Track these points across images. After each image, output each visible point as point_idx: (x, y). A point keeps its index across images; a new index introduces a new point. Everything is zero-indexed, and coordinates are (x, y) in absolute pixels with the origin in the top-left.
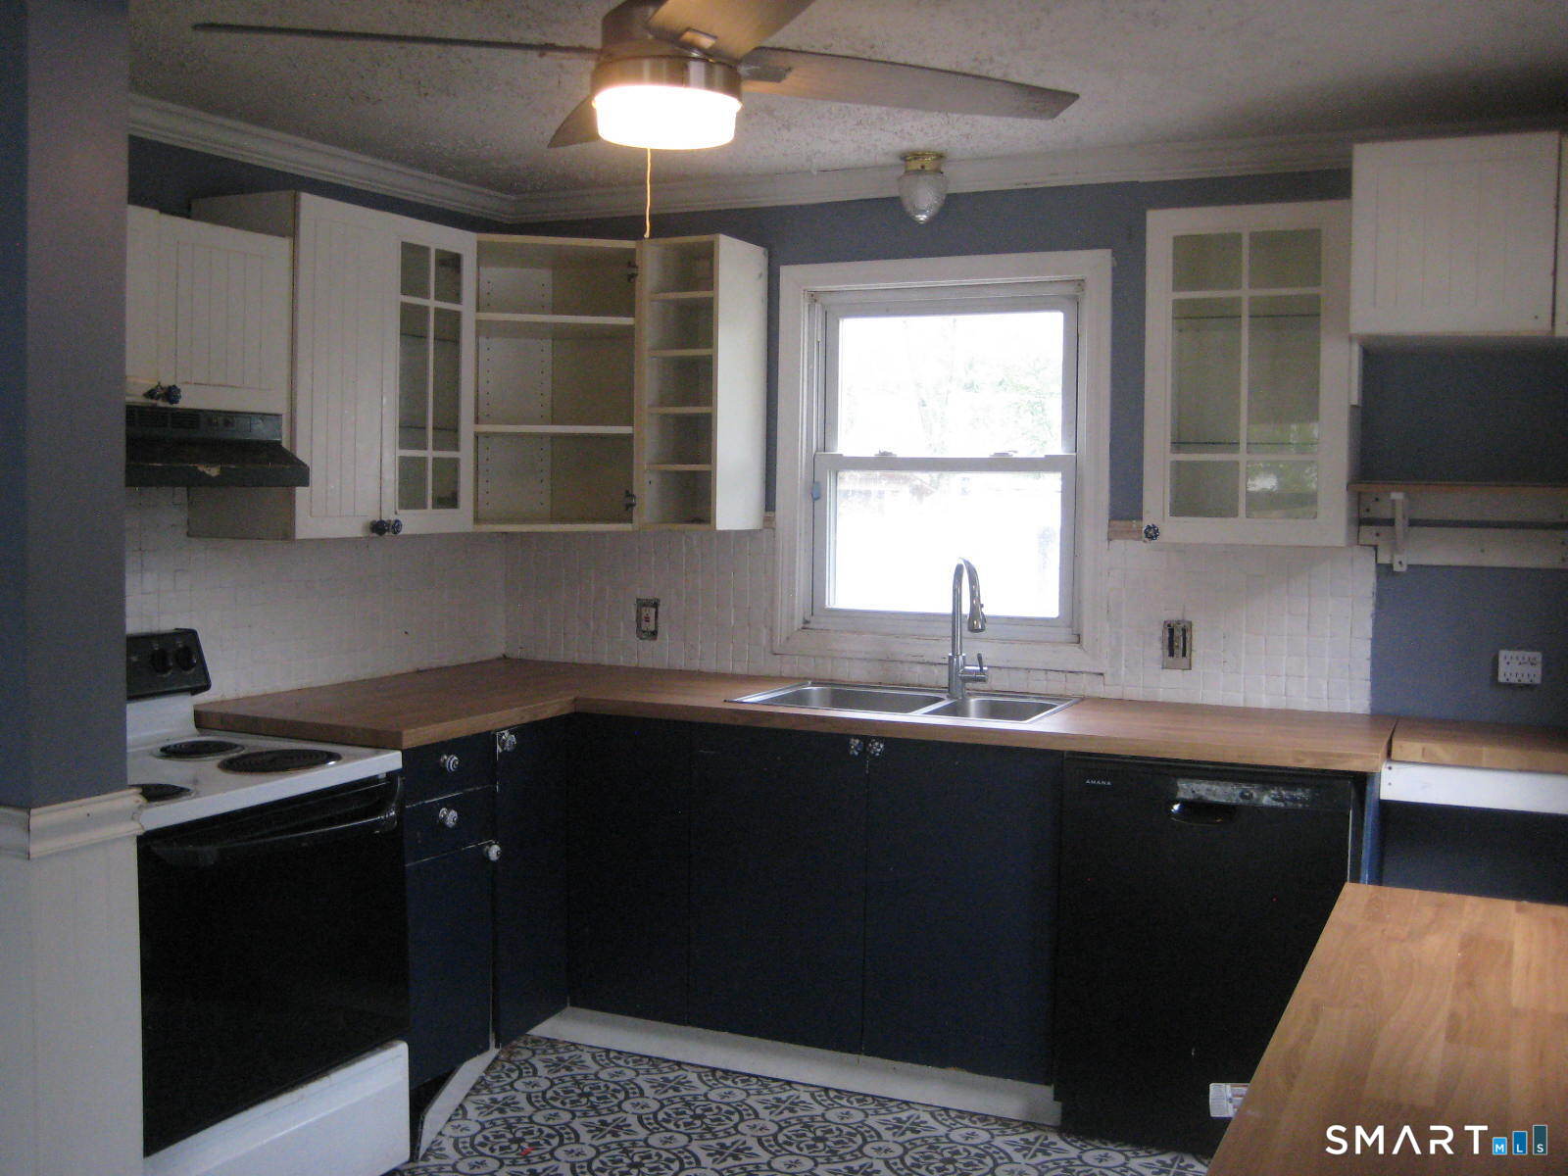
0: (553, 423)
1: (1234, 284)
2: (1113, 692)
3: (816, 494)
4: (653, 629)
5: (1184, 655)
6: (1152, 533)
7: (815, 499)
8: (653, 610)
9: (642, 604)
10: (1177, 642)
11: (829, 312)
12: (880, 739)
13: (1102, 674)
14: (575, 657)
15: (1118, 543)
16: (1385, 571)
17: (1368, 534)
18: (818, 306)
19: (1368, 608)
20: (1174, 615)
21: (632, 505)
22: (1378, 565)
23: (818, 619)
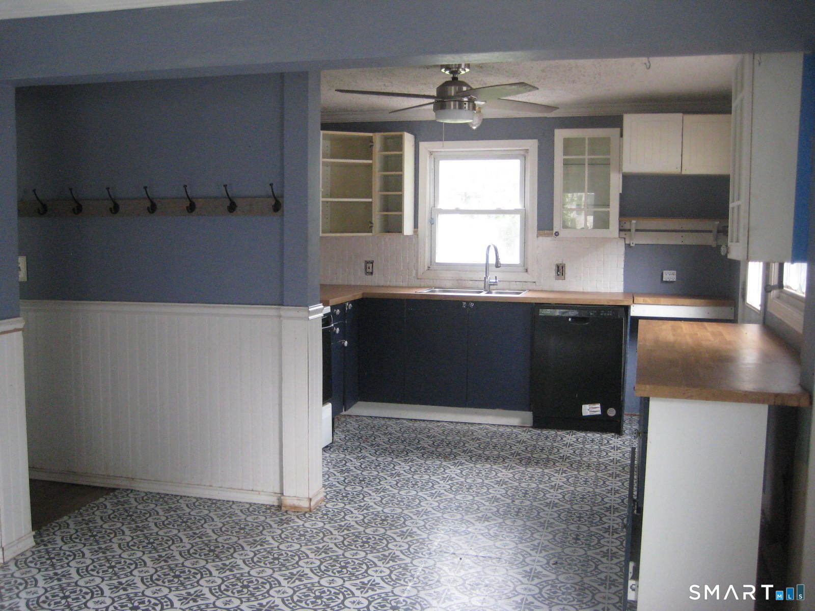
0: (331, 197)
1: (583, 154)
2: (540, 288)
3: (432, 222)
4: (371, 271)
5: (562, 275)
6: (557, 234)
7: (432, 224)
8: (371, 264)
9: (367, 262)
10: (560, 270)
11: (435, 158)
12: (473, 302)
13: (535, 282)
14: (340, 282)
15: (540, 238)
16: (628, 246)
17: (623, 233)
18: (432, 156)
19: (622, 259)
20: (559, 262)
21: (372, 227)
22: (625, 244)
23: (432, 266)
